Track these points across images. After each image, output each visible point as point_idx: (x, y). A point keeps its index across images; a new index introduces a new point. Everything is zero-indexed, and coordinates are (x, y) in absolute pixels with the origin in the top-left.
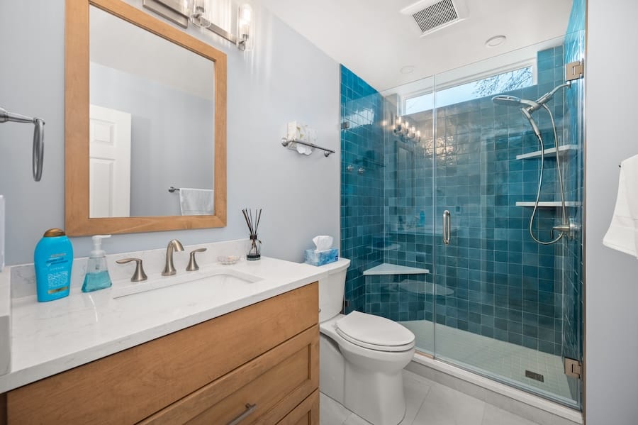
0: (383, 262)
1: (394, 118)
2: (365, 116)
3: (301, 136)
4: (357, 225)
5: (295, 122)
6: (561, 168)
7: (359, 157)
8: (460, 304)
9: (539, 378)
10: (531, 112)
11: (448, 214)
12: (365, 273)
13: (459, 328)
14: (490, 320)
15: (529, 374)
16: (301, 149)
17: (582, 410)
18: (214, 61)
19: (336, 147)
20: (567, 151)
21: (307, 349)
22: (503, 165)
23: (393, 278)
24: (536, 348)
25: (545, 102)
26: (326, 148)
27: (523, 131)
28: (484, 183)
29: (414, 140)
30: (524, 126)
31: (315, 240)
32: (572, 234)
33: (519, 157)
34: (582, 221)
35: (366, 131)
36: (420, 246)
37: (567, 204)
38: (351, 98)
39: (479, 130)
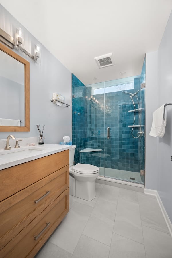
0: (86, 148)
1: (90, 95)
2: (80, 93)
3: (58, 98)
4: (77, 134)
5: (56, 93)
6: (140, 115)
7: (78, 109)
8: (112, 160)
9: (134, 179)
10: (132, 97)
11: (109, 129)
12: (80, 152)
13: (111, 168)
14: (120, 165)
15: (131, 179)
16: (58, 104)
17: (144, 185)
18: (25, 64)
19: (71, 104)
20: (142, 110)
21: (65, 173)
22: (124, 114)
23: (90, 153)
24: (133, 171)
25: (136, 94)
26: (67, 104)
27: (130, 103)
28: (119, 120)
29: (97, 104)
30: (130, 102)
31: (64, 138)
32: (142, 135)
33: (129, 111)
34: (145, 131)
35: (80, 99)
36: (99, 141)
37: (141, 126)
38: (75, 86)
39: (118, 102)
